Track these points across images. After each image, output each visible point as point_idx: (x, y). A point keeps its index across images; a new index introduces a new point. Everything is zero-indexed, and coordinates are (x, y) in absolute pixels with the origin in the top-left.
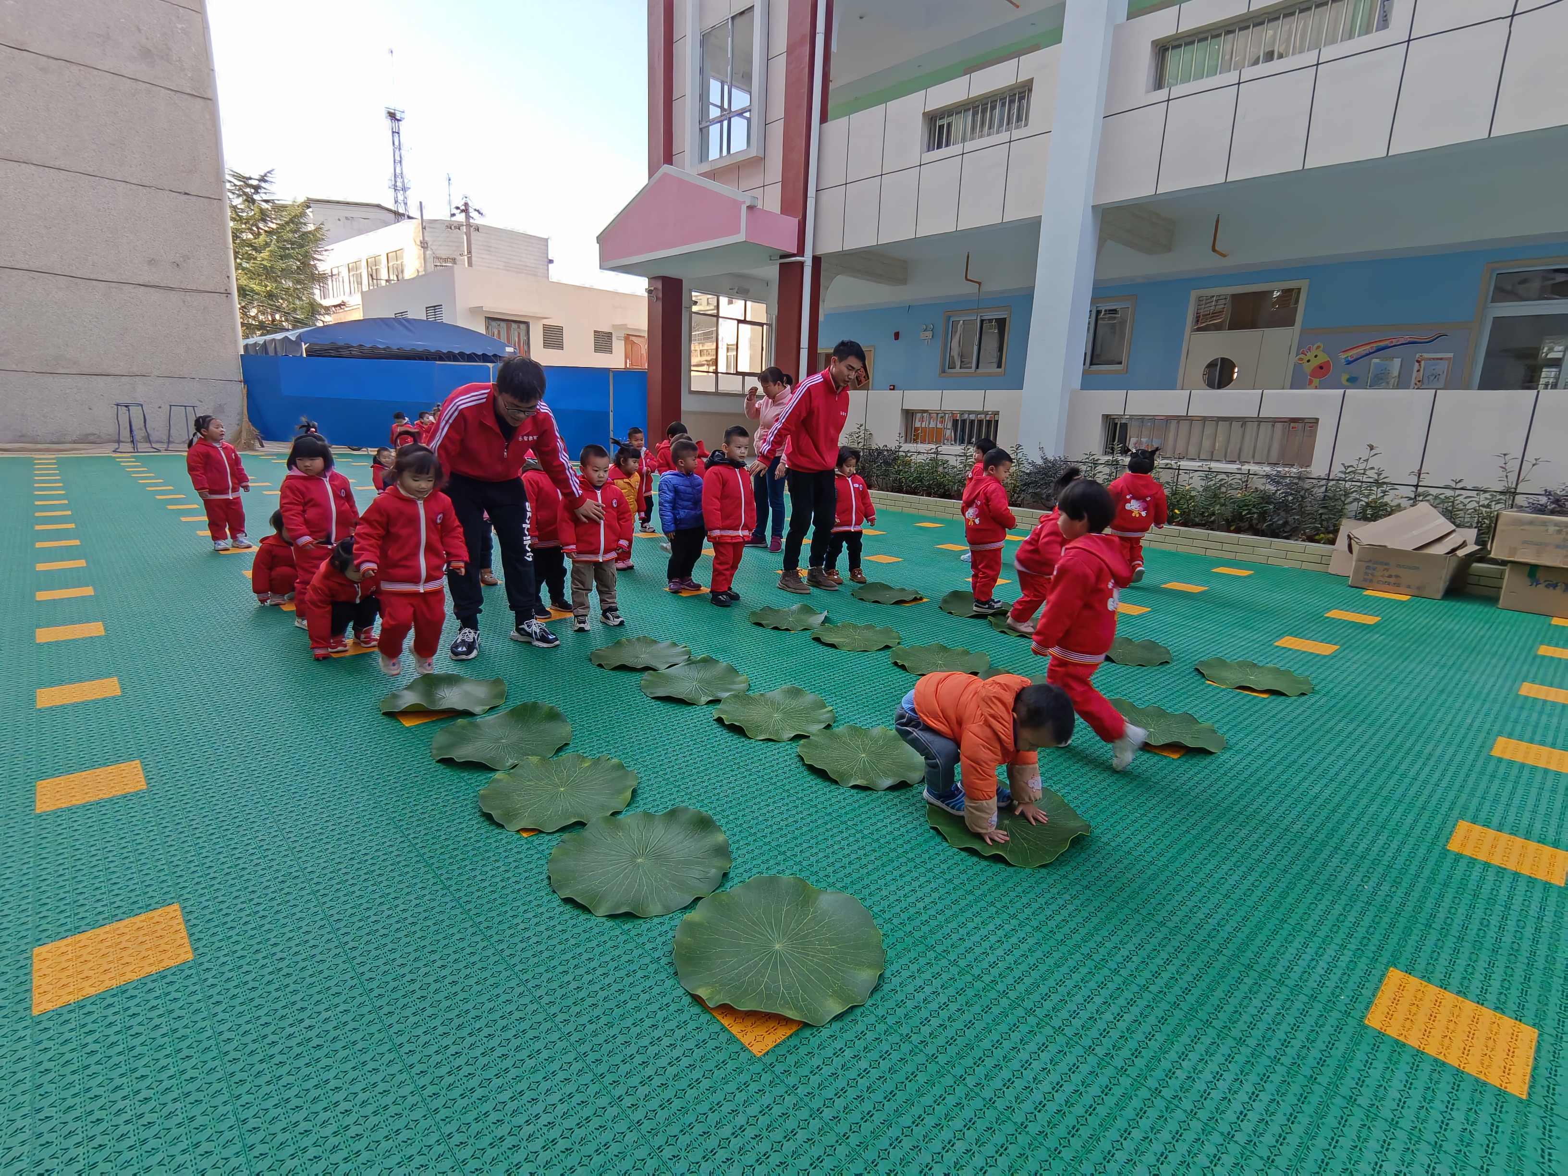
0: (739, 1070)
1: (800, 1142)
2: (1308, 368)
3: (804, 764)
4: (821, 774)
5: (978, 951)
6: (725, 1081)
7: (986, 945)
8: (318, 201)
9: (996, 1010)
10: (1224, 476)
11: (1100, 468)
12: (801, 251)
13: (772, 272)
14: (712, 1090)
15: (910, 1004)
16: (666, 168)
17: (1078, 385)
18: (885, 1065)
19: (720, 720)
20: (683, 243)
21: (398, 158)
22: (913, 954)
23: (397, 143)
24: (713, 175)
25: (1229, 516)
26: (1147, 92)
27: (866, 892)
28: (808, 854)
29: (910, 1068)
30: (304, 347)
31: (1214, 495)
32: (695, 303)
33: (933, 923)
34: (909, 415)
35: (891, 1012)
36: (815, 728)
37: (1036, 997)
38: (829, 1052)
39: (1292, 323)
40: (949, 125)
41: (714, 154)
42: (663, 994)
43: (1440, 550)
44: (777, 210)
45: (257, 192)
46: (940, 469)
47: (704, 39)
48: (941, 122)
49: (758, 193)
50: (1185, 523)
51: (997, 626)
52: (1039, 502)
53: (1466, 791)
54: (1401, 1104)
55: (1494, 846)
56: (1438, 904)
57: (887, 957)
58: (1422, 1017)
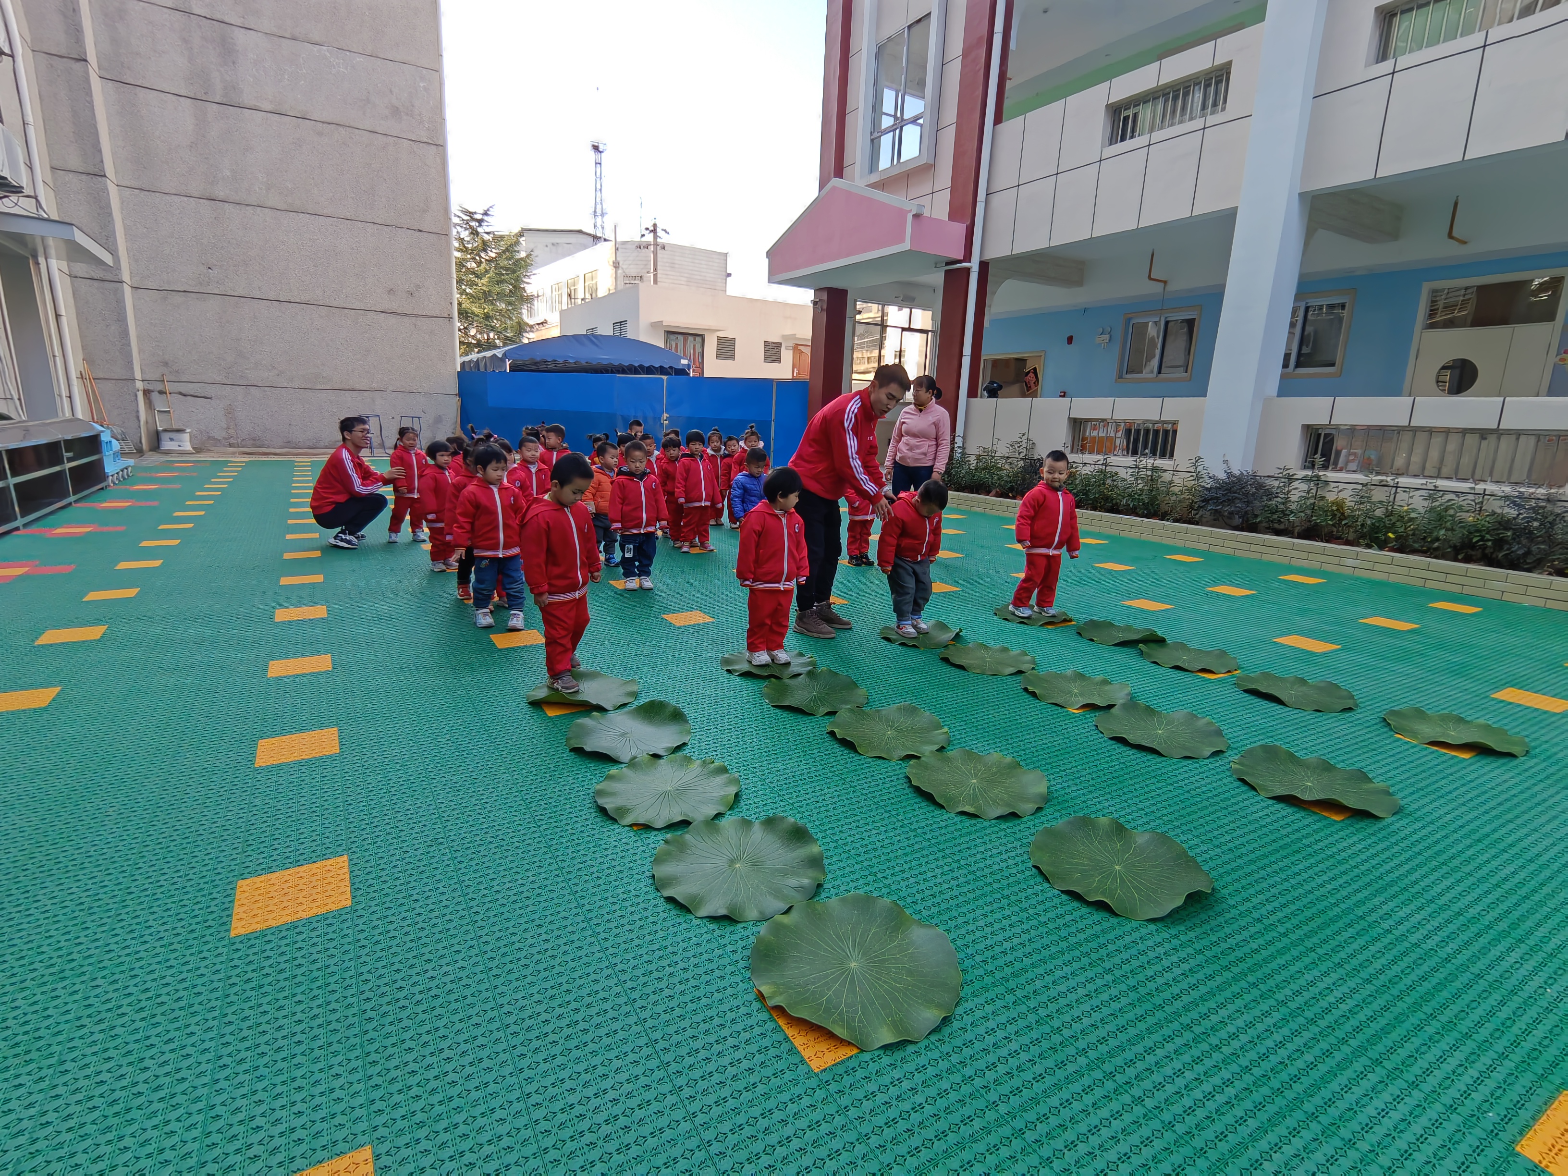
0: (795, 1082)
1: (842, 1163)
3: (911, 786)
4: (929, 797)
5: (1062, 1002)
6: (780, 1089)
7: (1072, 997)
8: (530, 230)
9: (1071, 1068)
10: (1452, 496)
11: (1295, 484)
12: (968, 257)
13: (938, 278)
14: (766, 1096)
15: (978, 1046)
16: (835, 182)
17: (1274, 392)
18: (941, 1103)
19: (832, 734)
20: (848, 255)
21: (599, 187)
22: (990, 995)
23: (598, 174)
24: (881, 185)
25: (1457, 541)
26: (1368, 66)
27: (952, 924)
28: (898, 878)
29: (967, 1111)
30: (508, 363)
31: (1439, 516)
32: (860, 312)
33: (1018, 966)
34: (1077, 424)
35: (956, 1050)
36: (928, 749)
37: (1119, 1061)
38: (886, 1080)
39: (1552, 319)
40: (1135, 116)
41: (884, 162)
42: (734, 996)
44: (945, 216)
45: (480, 225)
46: (1109, 481)
47: (880, 52)
48: (1126, 113)
49: (926, 201)
50: (1401, 549)
51: (1149, 656)
52: (1220, 520)
57: (962, 994)
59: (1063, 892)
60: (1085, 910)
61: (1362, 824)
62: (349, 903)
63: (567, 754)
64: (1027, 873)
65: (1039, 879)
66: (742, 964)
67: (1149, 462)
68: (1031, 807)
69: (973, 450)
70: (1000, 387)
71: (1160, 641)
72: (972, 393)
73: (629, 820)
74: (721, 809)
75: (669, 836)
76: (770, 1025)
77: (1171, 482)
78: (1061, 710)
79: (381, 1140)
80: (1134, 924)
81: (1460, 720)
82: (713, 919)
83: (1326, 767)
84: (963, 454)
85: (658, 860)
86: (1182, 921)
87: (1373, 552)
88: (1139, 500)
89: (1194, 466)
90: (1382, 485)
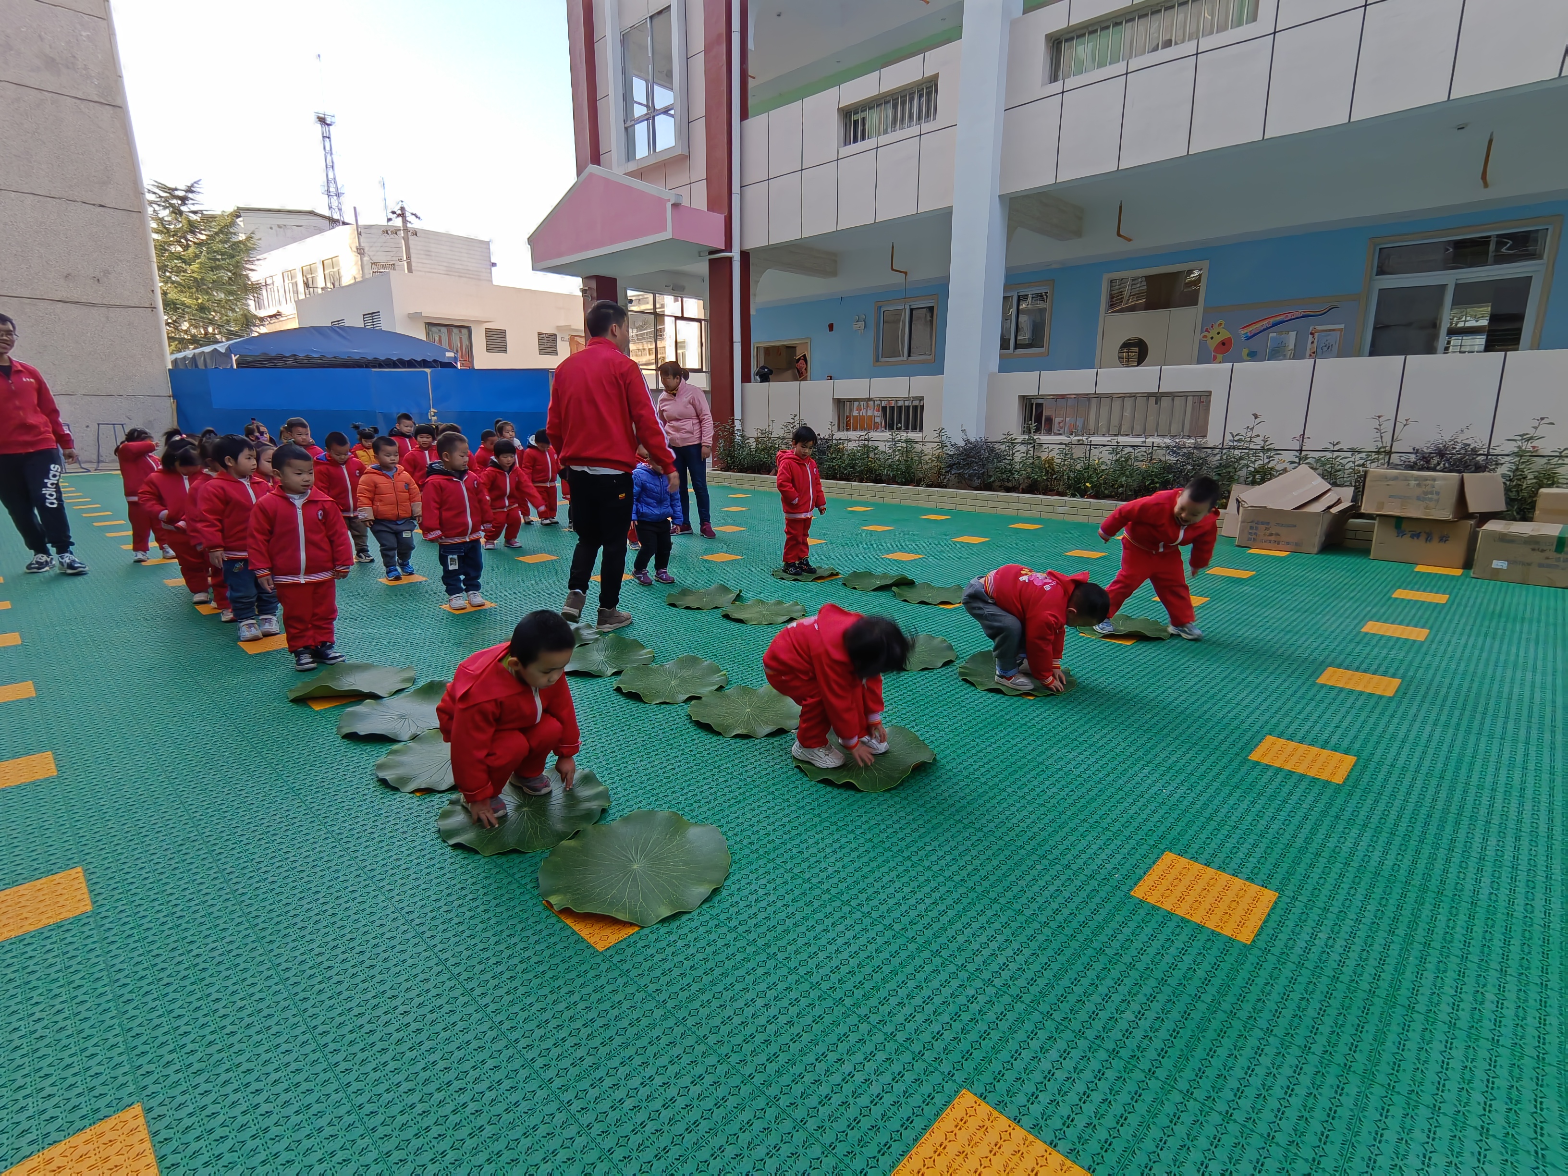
0: (581, 962)
1: (624, 1009)
2: (1212, 344)
3: (691, 721)
4: (707, 728)
5: (813, 860)
6: (567, 970)
7: (821, 855)
8: (249, 209)
9: (816, 904)
11: (1017, 447)
12: (729, 246)
13: (702, 268)
14: (555, 978)
15: (743, 904)
16: (592, 168)
17: (996, 369)
18: (710, 949)
19: (619, 690)
20: (612, 242)
21: (330, 163)
22: (754, 866)
23: (328, 148)
24: (641, 174)
25: (1135, 485)
26: (1044, 85)
27: (724, 821)
28: (678, 794)
29: (731, 950)
30: (234, 358)
31: (1121, 467)
33: (778, 841)
34: (840, 403)
35: (724, 910)
36: (705, 691)
37: (854, 891)
38: (663, 944)
39: (1195, 303)
40: (864, 119)
41: (642, 150)
42: (523, 910)
43: (1318, 508)
44: (704, 207)
45: (183, 204)
46: (872, 455)
47: (625, 40)
48: (856, 117)
49: (685, 191)
50: (1096, 496)
51: (900, 595)
52: (964, 483)
53: (1282, 712)
54: (1142, 952)
55: (1291, 755)
56: (1224, 802)
57: (731, 870)
58: (1181, 888)
59: (819, 782)
62: (89, 908)
63: (339, 741)
64: (790, 773)
65: (800, 775)
67: (903, 435)
69: (752, 432)
70: (771, 372)
71: (910, 583)
72: (746, 378)
73: (412, 787)
76: (558, 926)
77: (922, 452)
79: (152, 1096)
80: (873, 795)
84: (743, 436)
85: (443, 817)
87: (1077, 500)
88: (897, 470)
89: (939, 436)
90: (1080, 444)
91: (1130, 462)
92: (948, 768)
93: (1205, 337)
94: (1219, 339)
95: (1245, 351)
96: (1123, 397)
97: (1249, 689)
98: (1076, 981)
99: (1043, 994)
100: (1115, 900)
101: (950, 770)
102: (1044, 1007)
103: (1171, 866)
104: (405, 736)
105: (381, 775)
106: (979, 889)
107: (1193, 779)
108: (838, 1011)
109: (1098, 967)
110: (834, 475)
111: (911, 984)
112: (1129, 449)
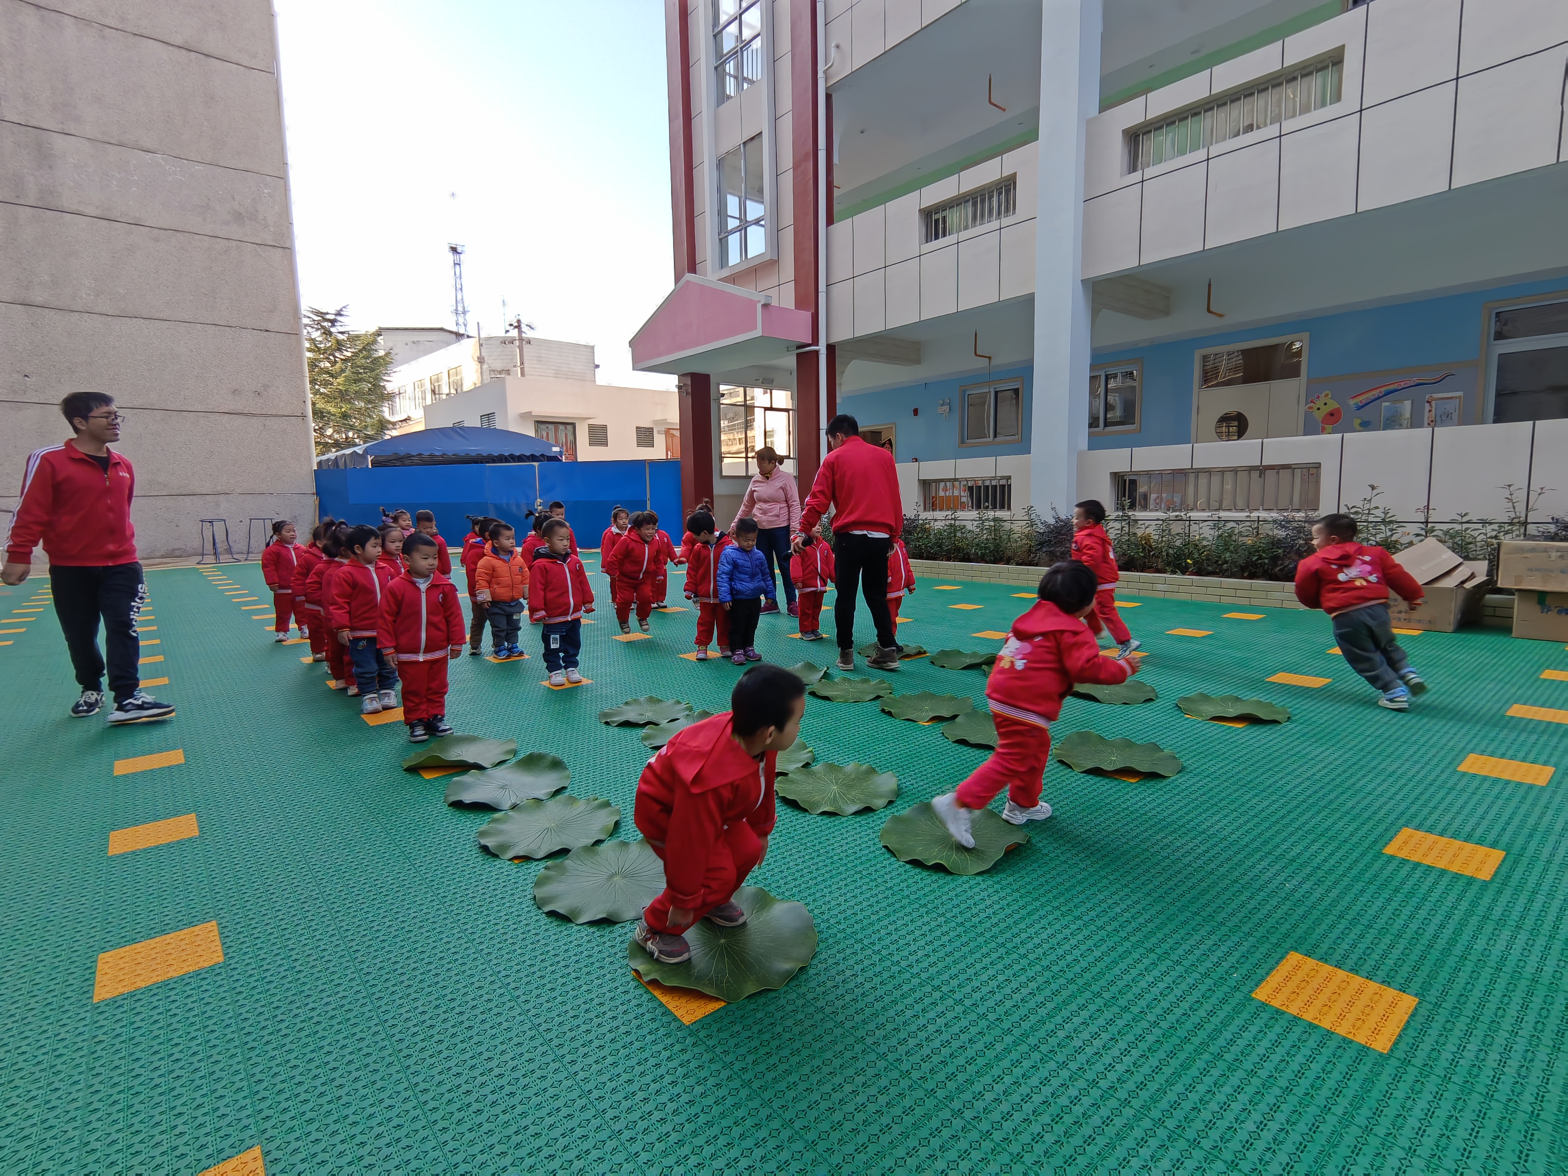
0: (668, 1035)
1: (709, 1086)
2: (1319, 416)
5: (902, 942)
6: (655, 1043)
7: (910, 937)
8: (388, 329)
9: (906, 988)
12: (815, 341)
13: (790, 361)
14: (642, 1049)
16: (689, 276)
17: (1085, 447)
21: (459, 286)
22: (842, 946)
23: (458, 273)
24: (733, 279)
25: (1241, 562)
26: (1122, 176)
27: (810, 898)
29: (818, 1031)
30: (370, 459)
31: (1226, 541)
32: (723, 395)
33: (866, 922)
34: (925, 484)
35: (811, 990)
37: (945, 977)
38: (750, 1021)
39: (1297, 374)
40: (944, 218)
41: (734, 258)
43: (1450, 583)
44: (792, 305)
45: (333, 325)
46: (959, 534)
47: (720, 163)
48: (937, 216)
49: (773, 293)
50: (1199, 572)
53: (1420, 802)
54: (1264, 1058)
55: (1430, 849)
56: (1356, 899)
57: (818, 949)
58: (1309, 991)
59: (907, 862)
60: (925, 874)
61: (1152, 783)
62: (221, 959)
63: (446, 808)
64: (878, 852)
65: (887, 856)
66: (620, 954)
67: (991, 514)
68: (882, 802)
73: (511, 854)
74: (602, 837)
75: (550, 863)
76: (646, 997)
77: (1011, 530)
78: (913, 724)
79: (270, 1139)
80: (965, 878)
81: (1237, 699)
82: (592, 923)
83: (1128, 744)
85: (539, 883)
86: (1003, 871)
87: (1178, 577)
88: (986, 548)
89: (1028, 514)
90: (1178, 519)
91: (1234, 538)
92: (1045, 851)
93: (1311, 408)
94: (1325, 410)
95: (1357, 422)
96: (1222, 471)
97: (1382, 777)
98: (1190, 1088)
99: (1154, 1099)
100: (1233, 1002)
101: (1047, 855)
102: (1155, 1114)
103: (1297, 967)
104: (506, 805)
105: (484, 842)
106: (1080, 982)
107: (1320, 873)
108: (930, 1103)
109: (1215, 1073)
110: (919, 555)
111: (1008, 1080)
112: (1233, 524)
